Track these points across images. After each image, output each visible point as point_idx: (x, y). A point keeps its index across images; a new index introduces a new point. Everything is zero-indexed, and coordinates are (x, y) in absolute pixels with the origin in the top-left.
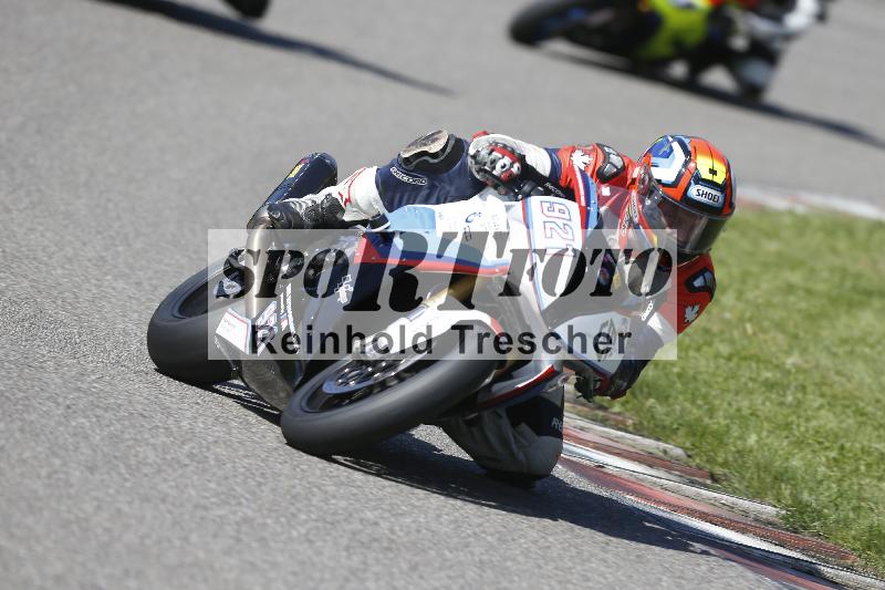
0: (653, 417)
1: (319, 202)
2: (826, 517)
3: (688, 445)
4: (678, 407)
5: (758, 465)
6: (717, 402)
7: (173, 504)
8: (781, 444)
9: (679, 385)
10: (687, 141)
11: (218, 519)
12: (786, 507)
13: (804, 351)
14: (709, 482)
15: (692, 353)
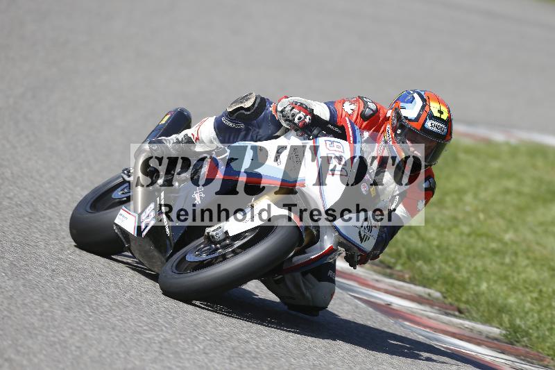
0: (422, 273)
1: (180, 139)
2: (531, 335)
3: (444, 290)
4: (437, 267)
5: (488, 303)
6: (462, 263)
7: (120, 331)
8: (501, 289)
9: (437, 253)
10: (423, 93)
11: (148, 340)
12: (506, 329)
13: (516, 230)
14: (457, 313)
15: (446, 232)
